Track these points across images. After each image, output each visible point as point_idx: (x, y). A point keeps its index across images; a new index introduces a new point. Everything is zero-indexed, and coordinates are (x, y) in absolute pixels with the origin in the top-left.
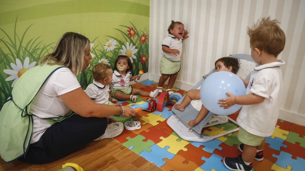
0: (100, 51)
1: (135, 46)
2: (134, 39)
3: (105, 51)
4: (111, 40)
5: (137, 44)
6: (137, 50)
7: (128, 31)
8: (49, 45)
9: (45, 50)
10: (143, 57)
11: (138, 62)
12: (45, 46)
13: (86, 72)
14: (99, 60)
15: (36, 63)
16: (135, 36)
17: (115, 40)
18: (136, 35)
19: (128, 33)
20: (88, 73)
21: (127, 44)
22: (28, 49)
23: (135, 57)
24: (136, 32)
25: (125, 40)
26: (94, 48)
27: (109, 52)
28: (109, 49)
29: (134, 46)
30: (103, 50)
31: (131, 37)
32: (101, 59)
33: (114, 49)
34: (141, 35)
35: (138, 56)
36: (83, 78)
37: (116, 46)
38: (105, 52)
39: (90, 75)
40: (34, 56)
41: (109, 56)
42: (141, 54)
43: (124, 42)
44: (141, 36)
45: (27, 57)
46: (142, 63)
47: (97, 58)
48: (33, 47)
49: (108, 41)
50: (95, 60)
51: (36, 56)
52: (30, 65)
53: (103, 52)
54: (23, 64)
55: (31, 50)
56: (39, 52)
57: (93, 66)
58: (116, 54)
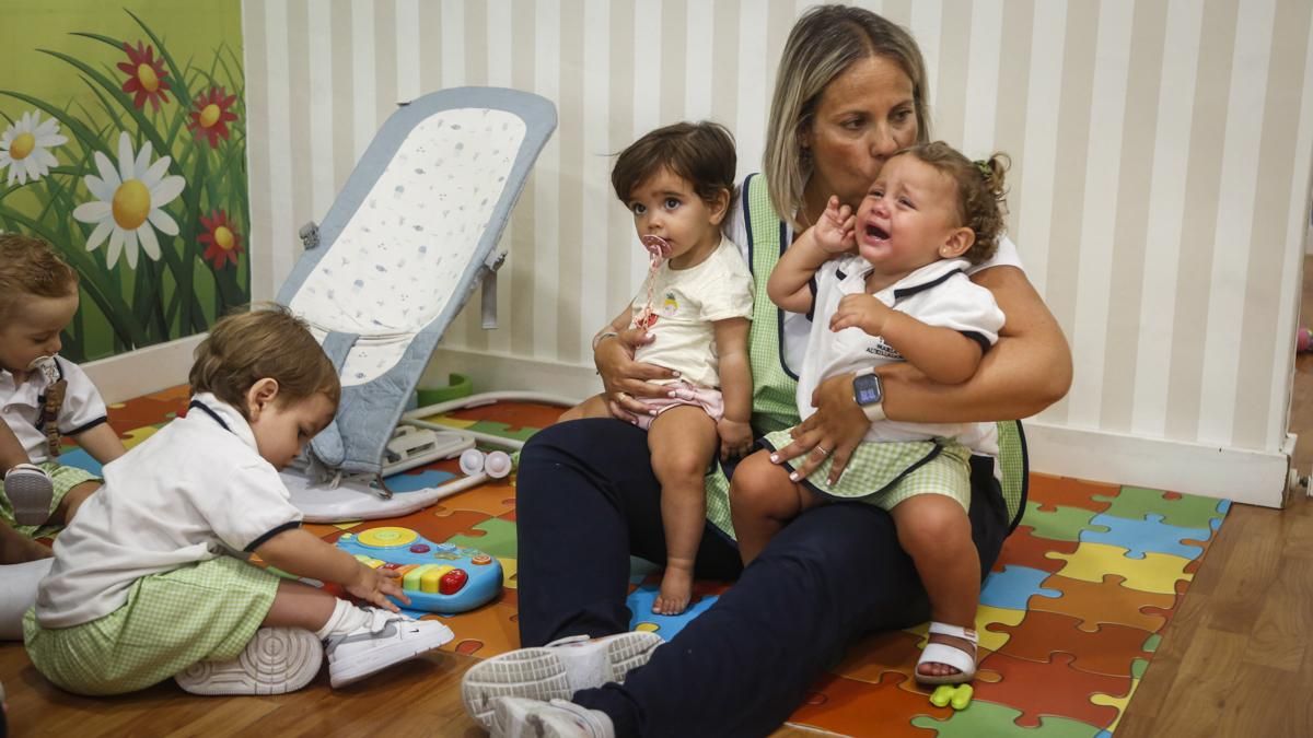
1: (166, 160)
2: (159, 116)
4: (26, 115)
5: (178, 149)
6: (177, 184)
7: (122, 66)
10: (216, 227)
11: (190, 253)
16: (166, 100)
17: (55, 120)
18: (167, 93)
19: (125, 77)
21: (124, 144)
23: (171, 228)
24: (171, 74)
25: (108, 120)
27: (17, 186)
28: (17, 171)
29: (161, 156)
31: (139, 103)
33: (46, 173)
34: (200, 93)
35: (185, 219)
37: (58, 151)
41: (18, 214)
42: (204, 205)
43: (105, 134)
44: (198, 99)
46: (210, 264)
49: (13, 124)
58: (62, 202)
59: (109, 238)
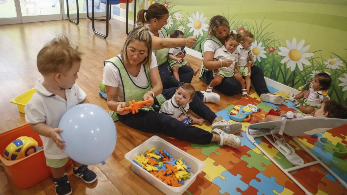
0: (318, 63)
3: (324, 66)
4: (336, 58)
8: (277, 40)
9: (273, 43)
12: (274, 40)
14: (314, 70)
17: (342, 61)
20: (298, 76)
22: (264, 38)
26: (313, 58)
27: (328, 68)
28: (329, 66)
32: (316, 71)
33: (336, 69)
36: (292, 76)
37: (340, 67)
39: (300, 78)
40: (265, 43)
45: (261, 42)
47: (312, 68)
48: (267, 37)
49: (332, 59)
50: (309, 69)
52: (261, 47)
53: (321, 66)
54: (257, 45)
56: (269, 42)
57: (305, 72)
58: (337, 75)
59: (345, 86)
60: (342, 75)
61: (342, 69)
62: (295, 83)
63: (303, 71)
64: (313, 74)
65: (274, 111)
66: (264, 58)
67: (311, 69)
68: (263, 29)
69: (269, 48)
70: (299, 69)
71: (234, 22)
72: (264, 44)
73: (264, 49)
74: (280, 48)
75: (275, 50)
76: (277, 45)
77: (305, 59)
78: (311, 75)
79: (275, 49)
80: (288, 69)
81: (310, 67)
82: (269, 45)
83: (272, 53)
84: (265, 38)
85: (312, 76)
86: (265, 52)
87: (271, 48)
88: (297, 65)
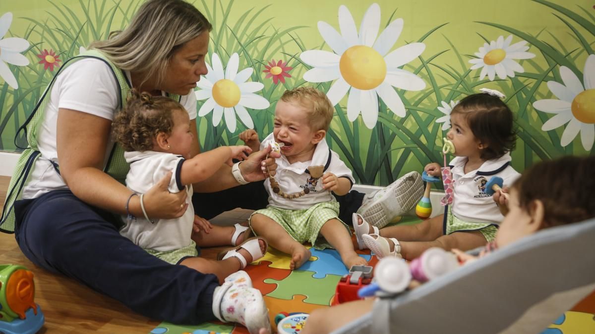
3: (472, 75)
4: (501, 38)
8: (287, 32)
9: (277, 44)
12: (276, 33)
13: (391, 132)
14: (443, 103)
15: (253, 72)
17: (525, 42)
20: (397, 137)
22: (238, 35)
25: (578, 46)
26: (425, 59)
27: (487, 80)
28: (488, 72)
30: (462, 73)
32: (452, 102)
33: (513, 76)
36: (378, 145)
37: (525, 62)
38: (472, 80)
39: (405, 145)
40: (250, 53)
43: (572, 55)
45: (234, 52)
47: (433, 96)
48: (249, 32)
49: (489, 43)
50: (425, 101)
51: (255, 56)
52: (239, 73)
53: (461, 80)
54: (225, 69)
55: (245, 37)
56: (262, 45)
57: (417, 118)
58: (524, 96)
59: (565, 125)
60: (541, 89)
61: (534, 71)
62: (393, 167)
63: (408, 114)
64: (444, 115)
65: (351, 283)
66: (261, 111)
67: (431, 100)
68: (225, 8)
69: (268, 70)
70: (392, 114)
71: (118, 6)
72: (247, 60)
73: (252, 76)
74: (305, 57)
75: (291, 69)
76: (292, 48)
77: (400, 72)
78: (439, 121)
79: (289, 65)
80: (356, 123)
81: (427, 95)
82: (265, 59)
83: (283, 81)
84: (242, 36)
85: (442, 124)
86: (259, 86)
87: (273, 65)
88: (379, 99)
